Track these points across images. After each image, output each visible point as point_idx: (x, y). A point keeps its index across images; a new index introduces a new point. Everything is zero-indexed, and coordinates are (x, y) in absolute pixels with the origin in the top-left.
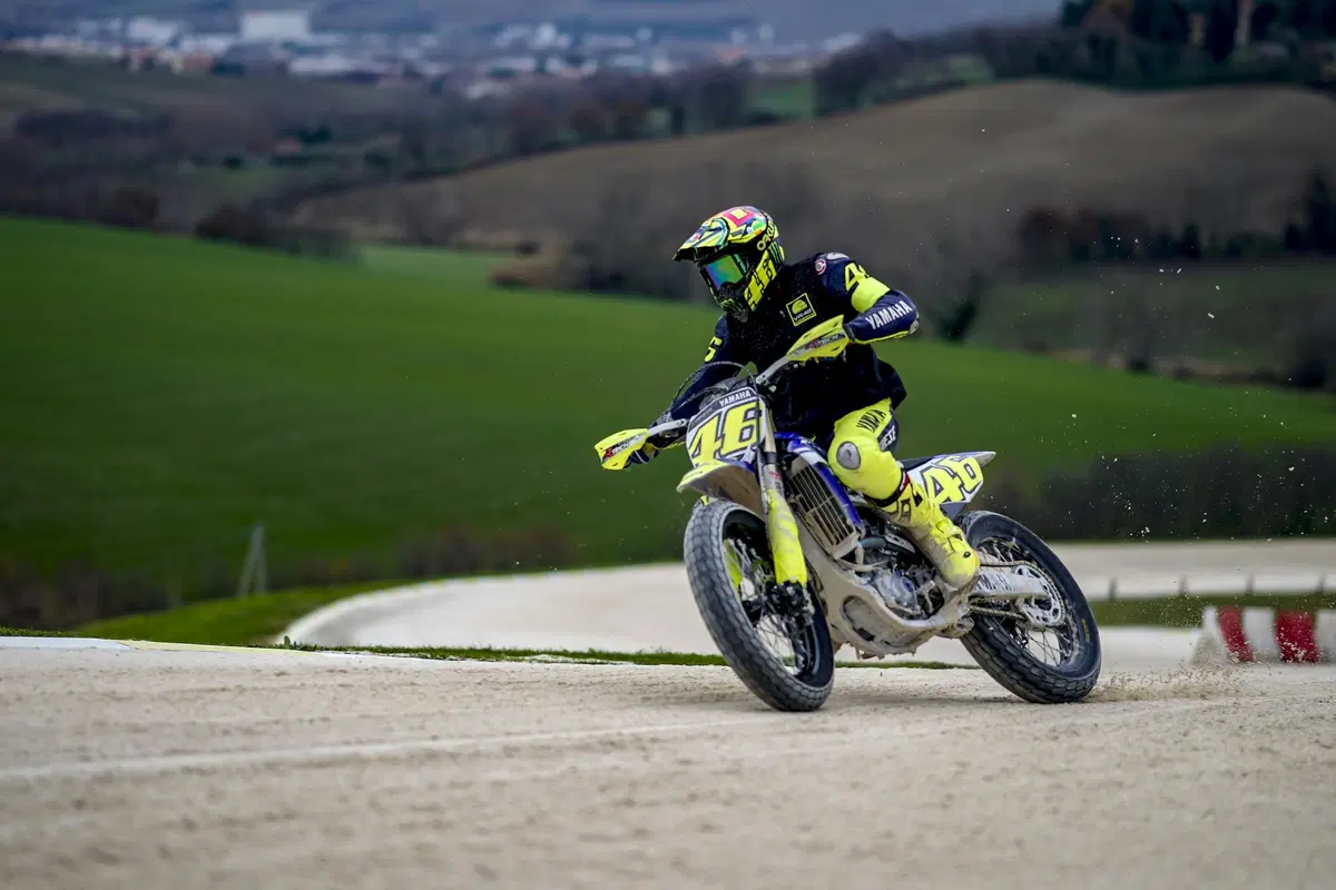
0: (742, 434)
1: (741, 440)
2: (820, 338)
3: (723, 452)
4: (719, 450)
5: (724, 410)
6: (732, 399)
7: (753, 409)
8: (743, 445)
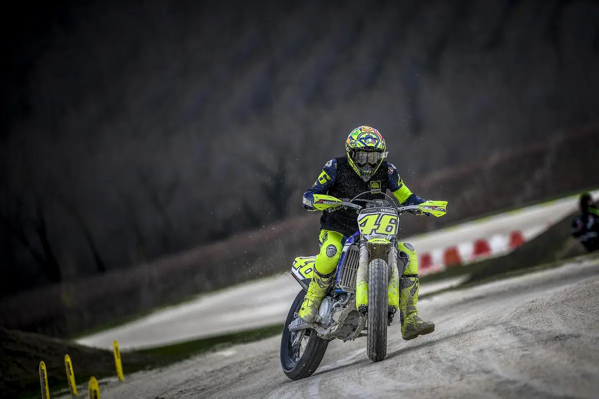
0: (387, 228)
1: (386, 230)
2: (436, 207)
3: (377, 231)
4: (376, 229)
5: (382, 213)
6: (386, 210)
7: (394, 219)
8: (387, 233)
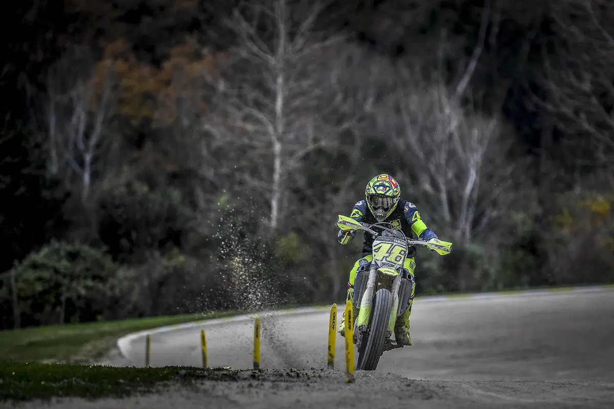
0: (396, 258)
2: (441, 246)
3: (388, 259)
4: (387, 257)
5: (395, 244)
6: (399, 242)
7: (404, 251)
8: (395, 262)
